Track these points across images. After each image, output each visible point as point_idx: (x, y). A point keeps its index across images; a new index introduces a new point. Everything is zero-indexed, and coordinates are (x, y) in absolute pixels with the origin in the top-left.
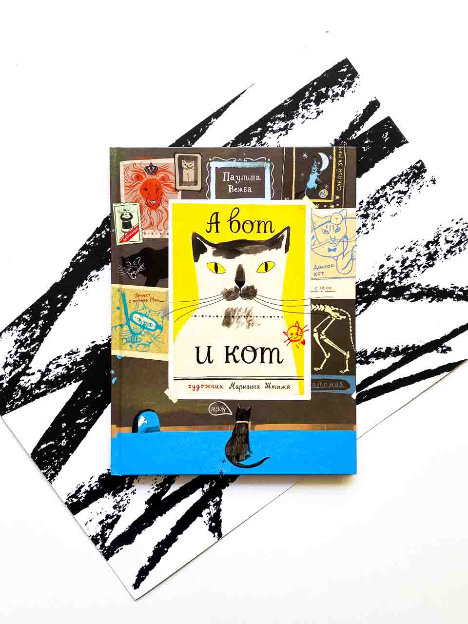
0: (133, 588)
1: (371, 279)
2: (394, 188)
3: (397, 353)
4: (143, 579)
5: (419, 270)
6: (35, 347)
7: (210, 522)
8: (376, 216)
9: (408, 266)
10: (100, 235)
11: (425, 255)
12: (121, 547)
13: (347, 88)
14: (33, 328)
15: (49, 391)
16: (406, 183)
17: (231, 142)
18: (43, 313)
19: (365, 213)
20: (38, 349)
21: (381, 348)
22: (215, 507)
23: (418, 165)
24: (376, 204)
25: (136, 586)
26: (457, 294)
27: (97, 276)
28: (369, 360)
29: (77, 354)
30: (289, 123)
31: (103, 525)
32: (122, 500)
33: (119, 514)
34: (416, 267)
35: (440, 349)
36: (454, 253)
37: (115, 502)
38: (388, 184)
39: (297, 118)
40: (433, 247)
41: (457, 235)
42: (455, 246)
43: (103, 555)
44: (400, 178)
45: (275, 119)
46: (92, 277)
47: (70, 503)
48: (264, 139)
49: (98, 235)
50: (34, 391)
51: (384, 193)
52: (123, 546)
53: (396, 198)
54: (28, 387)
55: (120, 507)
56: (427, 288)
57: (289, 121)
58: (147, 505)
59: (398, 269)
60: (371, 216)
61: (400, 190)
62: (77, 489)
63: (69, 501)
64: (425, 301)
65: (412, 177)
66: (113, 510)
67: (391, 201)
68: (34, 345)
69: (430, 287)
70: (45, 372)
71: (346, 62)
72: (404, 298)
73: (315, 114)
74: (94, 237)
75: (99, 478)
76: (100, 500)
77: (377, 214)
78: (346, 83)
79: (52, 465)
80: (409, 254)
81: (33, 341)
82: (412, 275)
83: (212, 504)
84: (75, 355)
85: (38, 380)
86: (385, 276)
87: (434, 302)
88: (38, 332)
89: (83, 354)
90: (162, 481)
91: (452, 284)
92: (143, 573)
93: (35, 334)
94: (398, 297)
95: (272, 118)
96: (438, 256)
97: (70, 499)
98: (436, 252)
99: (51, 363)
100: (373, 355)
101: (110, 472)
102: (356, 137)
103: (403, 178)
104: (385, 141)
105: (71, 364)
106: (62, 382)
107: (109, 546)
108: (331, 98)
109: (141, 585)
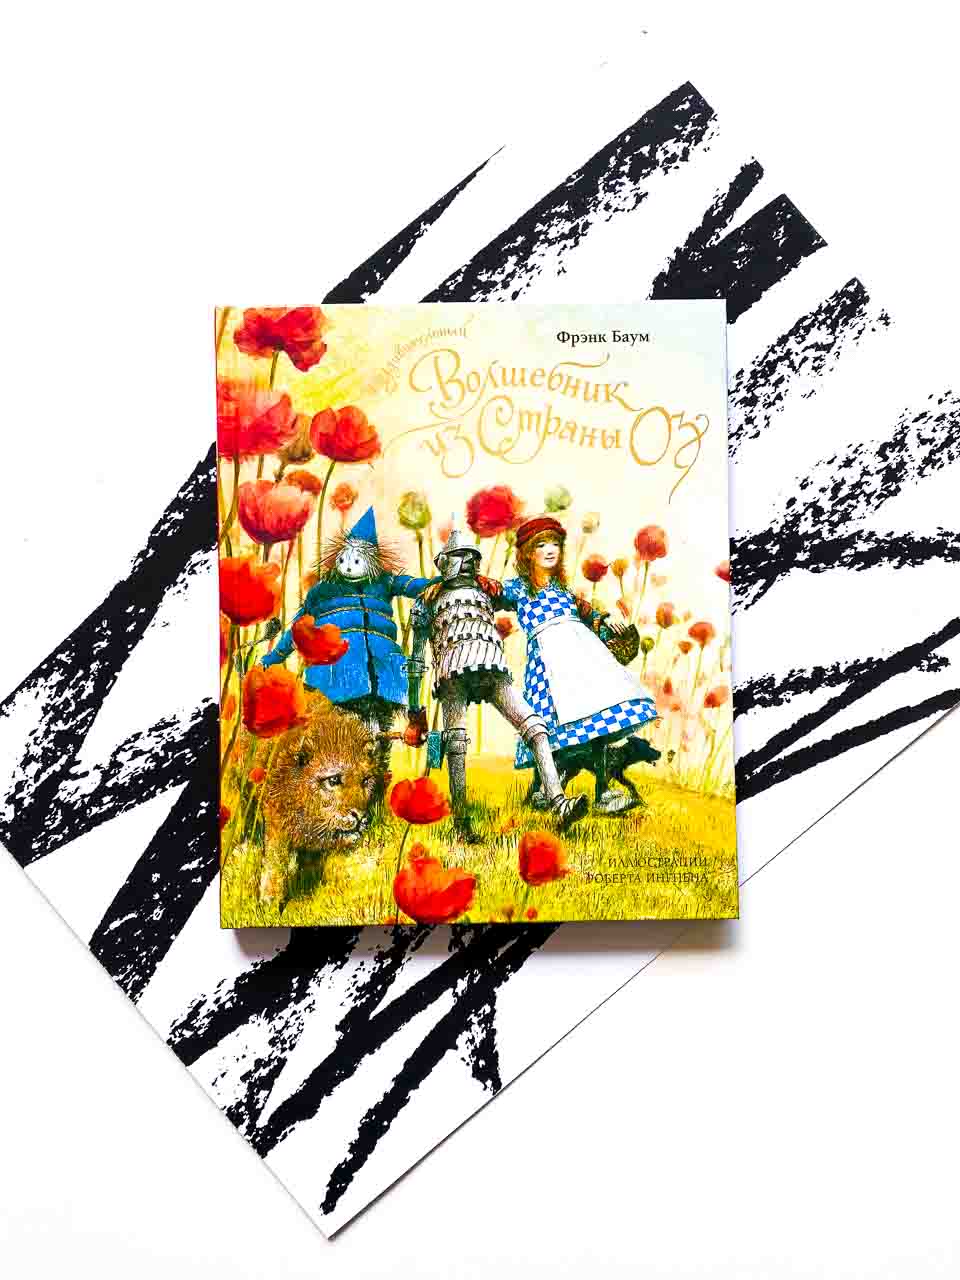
0: (322, 1212)
1: (771, 529)
2: (804, 340)
3: (836, 678)
4: (342, 1191)
5: (868, 503)
6: (85, 718)
7: (474, 1059)
8: (772, 400)
9: (845, 497)
10: (205, 476)
11: (878, 472)
12: (292, 1127)
13: (693, 142)
14: (79, 680)
15: (120, 808)
16: (828, 327)
17: (463, 270)
18: (99, 646)
19: (749, 395)
20: (93, 720)
21: (802, 671)
22: (483, 1025)
23: (851, 289)
24: (771, 374)
25: (328, 1206)
26: (952, 548)
27: (206, 562)
28: (781, 696)
29: (175, 727)
30: (580, 221)
31: (250, 1083)
32: (287, 1026)
33: (282, 1056)
34: (862, 498)
35: (925, 663)
36: (939, 464)
37: (273, 1031)
38: (791, 333)
39: (595, 211)
40: (895, 454)
41: (941, 426)
42: (940, 450)
43: (254, 1147)
44: (816, 319)
45: (551, 217)
46: (193, 566)
47: (178, 1040)
48: (532, 257)
49: (201, 478)
50: (88, 811)
51: (785, 351)
52: (294, 1123)
53: (811, 359)
54: (75, 803)
55: (284, 1042)
56: (888, 539)
57: (580, 219)
58: (340, 1033)
59: (826, 504)
60: (762, 399)
61: (817, 343)
62: (191, 1010)
63: (175, 1037)
64: (887, 566)
65: (841, 314)
66: (270, 1049)
67: (800, 366)
68: (84, 714)
69: (894, 536)
70: (110, 769)
71: (687, 89)
72: (843, 564)
73: (632, 201)
74: (194, 482)
75: (236, 983)
76: (241, 1029)
77: (774, 395)
78: (691, 133)
79: (136, 964)
80: (846, 473)
81: (80, 709)
82: (854, 514)
83: (475, 1020)
84: (169, 730)
85: (95, 786)
86: (799, 520)
87: (905, 567)
88: (89, 687)
89: (186, 725)
90: (369, 980)
91: (939, 528)
92: (341, 1178)
93: (84, 690)
94: (829, 563)
95: (544, 215)
96: (906, 473)
97: (177, 1033)
98: (902, 464)
99: (120, 749)
100: (787, 685)
101: (258, 967)
102: (719, 241)
103: (821, 318)
104: (780, 244)
105: (163, 748)
106: (146, 787)
107: (264, 1127)
108: (663, 165)
109: (337, 1203)
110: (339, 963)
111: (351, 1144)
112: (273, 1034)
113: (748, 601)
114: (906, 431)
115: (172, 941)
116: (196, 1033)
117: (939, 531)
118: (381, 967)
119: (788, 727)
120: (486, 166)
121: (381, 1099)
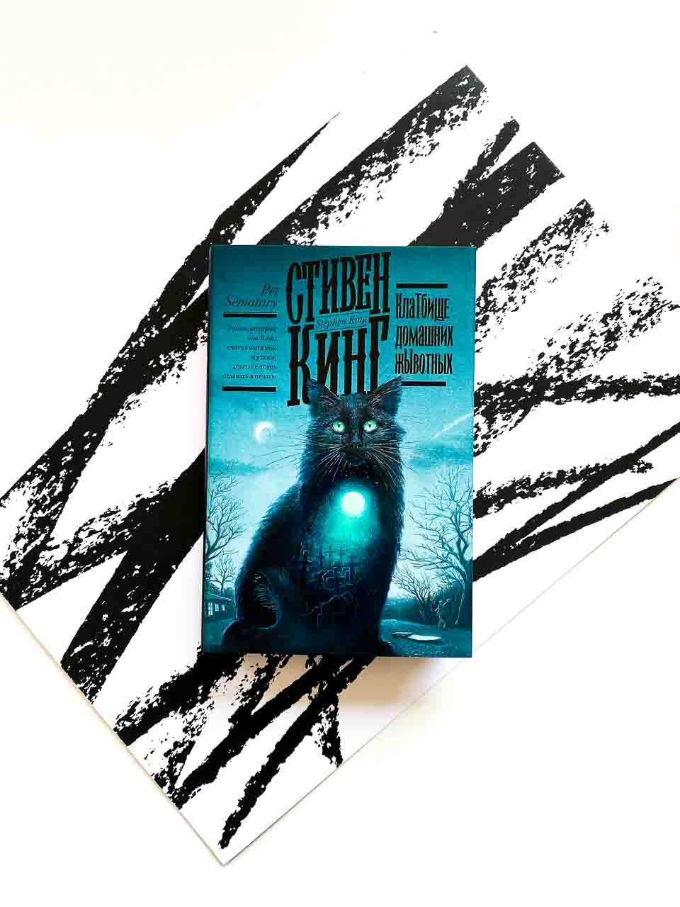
0: (220, 846)
1: (527, 374)
2: (549, 242)
3: (573, 478)
4: (234, 833)
5: (595, 356)
6: (57, 508)
7: (323, 742)
8: (527, 285)
9: (578, 352)
10: (137, 343)
11: (602, 334)
12: (199, 788)
13: (470, 107)
14: (52, 482)
15: (80, 570)
16: (566, 233)
17: (312, 198)
18: (65, 460)
19: (512, 281)
20: (61, 511)
21: (549, 473)
22: (330, 719)
23: (582, 207)
24: (526, 267)
25: (224, 843)
26: (655, 387)
28: (535, 491)
29: (117, 514)
30: (392, 163)
31: (170, 758)
32: (195, 719)
33: (192, 740)
34: (590, 352)
35: (636, 467)
36: (644, 328)
37: (185, 723)
38: (541, 237)
39: (403, 156)
40: (614, 321)
41: (646, 301)
42: (645, 318)
43: (173, 801)
44: (558, 228)
45: (372, 161)
46: (130, 403)
47: (121, 728)
48: (359, 188)
49: (134, 344)
50: (59, 572)
51: (536, 251)
52: (200, 785)
53: (554, 256)
54: (51, 566)
55: (193, 730)
56: (609, 381)
57: (393, 161)
58: (231, 724)
59: (565, 356)
60: (519, 285)
61: (557, 245)
62: (130, 707)
63: (119, 726)
64: (608, 400)
65: (574, 225)
66: (183, 735)
67: (547, 260)
68: (56, 506)
69: (613, 379)
70: (74, 543)
71: (465, 71)
72: (578, 399)
73: (428, 149)
74: (129, 347)
75: (160, 689)
76: (164, 721)
77: (529, 281)
78: (469, 101)
79: (92, 676)
80: (579, 335)
81: (54, 501)
82: (586, 364)
83: (324, 715)
84: (113, 516)
85: (64, 555)
86: (547, 368)
87: (621, 400)
88: (59, 487)
89: (125, 513)
90: (251, 687)
91: (645, 373)
92: (233, 824)
93: (56, 490)
94: (568, 398)
95: (367, 159)
96: (621, 334)
97: (120, 723)
98: (618, 329)
99: (81, 529)
100: (539, 483)
101: (175, 679)
102: (489, 175)
103: (561, 227)
104: (531, 177)
105: (109, 529)
106: (98, 555)
107: (180, 788)
108: (449, 124)
109: (230, 841)
110: (230, 676)
111: (239, 800)
112: (186, 725)
113: (512, 425)
114: (621, 305)
115: (117, 660)
118: (259, 679)
119: (540, 512)
120: (327, 127)
121: (260, 769)
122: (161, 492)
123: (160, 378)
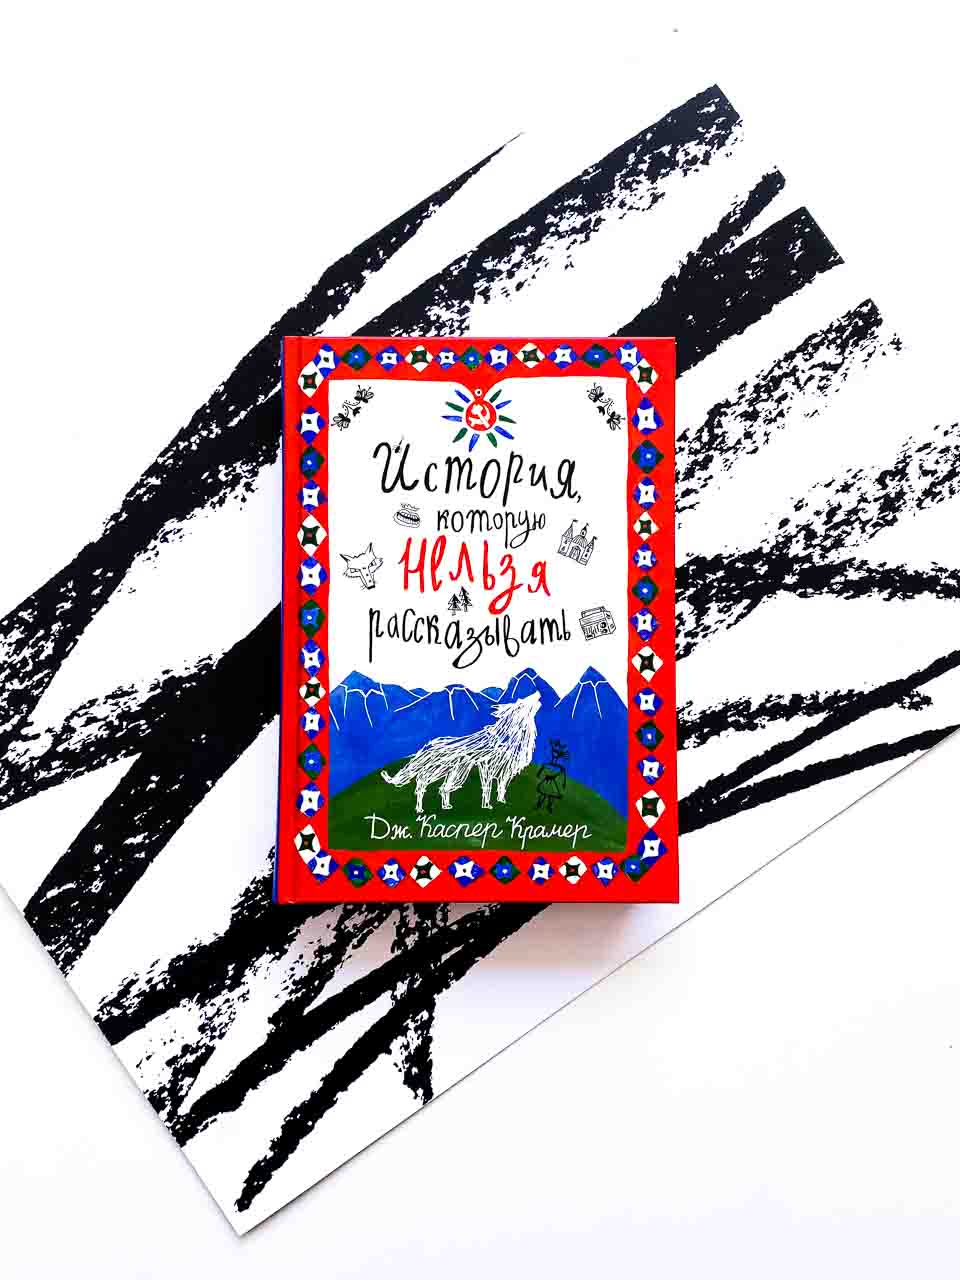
0: (236, 1208)
1: (761, 548)
2: (811, 356)
3: (814, 708)
4: (259, 1189)
5: (863, 531)
6: (42, 678)
7: (407, 1066)
8: (773, 416)
9: (839, 522)
10: (186, 443)
11: (876, 500)
12: (213, 1118)
13: (716, 146)
14: (40, 639)
15: (68, 775)
16: (838, 346)
17: (469, 255)
18: (63, 607)
19: (752, 408)
20: (49, 683)
21: (779, 697)
22: (419, 1032)
23: (865, 310)
24: (773, 391)
25: (243, 1204)
26: (947, 586)
27: (179, 531)
28: (755, 721)
29: (132, 696)
30: (593, 217)
31: (175, 1068)
32: (218, 1013)
33: (211, 1044)
34: (857, 525)
35: (907, 700)
36: (938, 498)
37: (204, 1017)
38: (800, 349)
39: (609, 207)
40: (895, 483)
41: (945, 458)
42: (941, 483)
43: (174, 1134)
44: (826, 337)
45: (563, 209)
46: (168, 533)
47: (105, 1017)
48: (540, 248)
49: (182, 445)
50: (36, 775)
51: (791, 367)
52: (216, 1114)
53: (817, 378)
54: (24, 765)
55: (213, 1029)
56: (881, 569)
57: (594, 214)
58: (272, 1026)
59: (820, 528)
60: (762, 415)
61: (824, 363)
62: (122, 988)
63: (103, 1014)
64: (876, 597)
65: (852, 335)
66: (198, 1035)
67: (805, 384)
68: (41, 675)
69: (886, 567)
70: (62, 734)
71: (714, 92)
72: (832, 591)
73: (648, 200)
74: (174, 449)
75: (170, 964)
76: (171, 1012)
77: (776, 412)
78: (715, 137)
79: (70, 936)
80: (843, 498)
81: (38, 668)
82: (848, 541)
83: (412, 1025)
84: (126, 699)
85: (45, 750)
86: (791, 542)
87: (895, 600)
88: (49, 648)
89: (143, 696)
90: (306, 974)
91: (934, 563)
92: (260, 1175)
93: (43, 651)
94: (818, 589)
95: (556, 207)
96: (904, 503)
97: (105, 1010)
98: (901, 494)
99: (74, 714)
100: (762, 710)
101: (194, 951)
102: (733, 249)
103: (831, 336)
104: (795, 259)
105: (119, 717)
106: (96, 755)
107: (186, 1115)
108: (683, 167)
109: (253, 1201)
110: (277, 954)
111: (273, 1141)
112: (203, 1020)
113: (731, 620)
115: (109, 915)
116: (124, 1012)
117: (933, 566)
118: (320, 961)
119: (761, 753)
120: (501, 152)
121: (308, 1097)
122: (200, 670)
123: (216, 499)
